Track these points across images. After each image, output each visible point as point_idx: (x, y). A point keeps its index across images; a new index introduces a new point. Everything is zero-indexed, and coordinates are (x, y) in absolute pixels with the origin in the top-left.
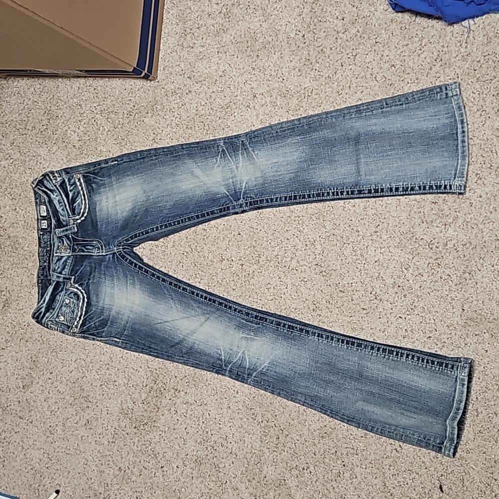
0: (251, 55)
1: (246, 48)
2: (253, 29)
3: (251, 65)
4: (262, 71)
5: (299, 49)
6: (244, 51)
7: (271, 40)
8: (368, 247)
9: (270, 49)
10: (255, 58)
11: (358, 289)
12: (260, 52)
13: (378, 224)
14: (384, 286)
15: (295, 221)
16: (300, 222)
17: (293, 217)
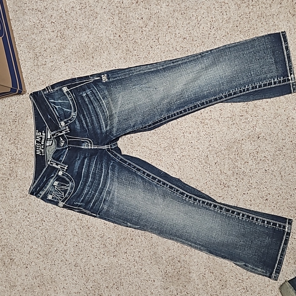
0: (88, 58)
1: (83, 55)
2: (84, 41)
3: (90, 65)
4: (99, 66)
5: (120, 45)
6: (82, 56)
7: (98, 45)
8: (208, 156)
9: (100, 51)
10: (91, 59)
11: (211, 185)
12: (93, 55)
13: (209, 140)
14: (227, 177)
15: (154, 155)
16: (159, 155)
17: (153, 153)
